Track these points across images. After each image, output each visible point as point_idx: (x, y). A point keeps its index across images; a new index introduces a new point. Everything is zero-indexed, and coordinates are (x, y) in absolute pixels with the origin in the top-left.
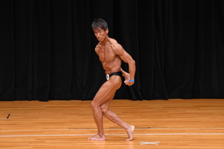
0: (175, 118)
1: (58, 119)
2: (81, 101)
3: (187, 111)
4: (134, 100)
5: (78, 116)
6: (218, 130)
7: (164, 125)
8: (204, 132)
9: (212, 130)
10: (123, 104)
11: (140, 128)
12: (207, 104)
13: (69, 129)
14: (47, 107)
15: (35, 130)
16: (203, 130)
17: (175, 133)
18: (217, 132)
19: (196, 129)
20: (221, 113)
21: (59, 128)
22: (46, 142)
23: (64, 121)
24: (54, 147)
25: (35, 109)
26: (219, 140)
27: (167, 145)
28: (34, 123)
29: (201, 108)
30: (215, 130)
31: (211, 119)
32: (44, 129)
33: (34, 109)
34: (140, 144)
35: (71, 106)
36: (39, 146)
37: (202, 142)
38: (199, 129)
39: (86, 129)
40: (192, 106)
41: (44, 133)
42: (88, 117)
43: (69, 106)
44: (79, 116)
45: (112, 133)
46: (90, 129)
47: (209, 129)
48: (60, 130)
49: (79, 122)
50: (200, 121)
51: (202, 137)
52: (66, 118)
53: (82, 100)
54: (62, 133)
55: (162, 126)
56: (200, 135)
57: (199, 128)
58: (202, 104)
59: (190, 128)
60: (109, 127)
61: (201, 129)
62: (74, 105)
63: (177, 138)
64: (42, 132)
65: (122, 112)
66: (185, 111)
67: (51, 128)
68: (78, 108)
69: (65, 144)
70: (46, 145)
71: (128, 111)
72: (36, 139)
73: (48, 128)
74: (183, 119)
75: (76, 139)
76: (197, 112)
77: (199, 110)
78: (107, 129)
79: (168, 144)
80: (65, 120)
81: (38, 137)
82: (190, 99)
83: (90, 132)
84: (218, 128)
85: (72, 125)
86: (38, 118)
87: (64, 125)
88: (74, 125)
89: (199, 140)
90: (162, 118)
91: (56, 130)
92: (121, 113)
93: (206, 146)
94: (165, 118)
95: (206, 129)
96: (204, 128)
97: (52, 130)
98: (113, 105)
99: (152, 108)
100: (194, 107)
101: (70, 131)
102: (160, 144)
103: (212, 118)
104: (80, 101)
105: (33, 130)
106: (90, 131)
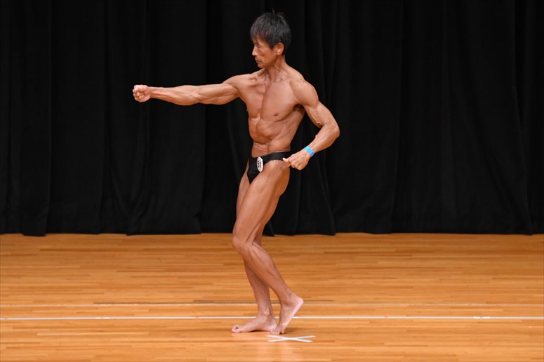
0: (351, 278)
1: (68, 279)
2: (125, 235)
3: (382, 263)
5: (118, 271)
6: (453, 308)
7: (326, 295)
8: (419, 312)
9: (441, 307)
12: (428, 246)
13: (95, 303)
14: (42, 250)
15: (13, 306)
16: (420, 307)
17: (350, 314)
18: (452, 314)
19: (402, 305)
20: (461, 268)
21: (70, 301)
22: (39, 334)
23: (83, 285)
24: (60, 347)
25: (12, 255)
26: (456, 333)
27: (332, 344)
28: (11, 288)
29: (415, 256)
30: (446, 307)
31: (437, 282)
32: (35, 302)
33: (9, 253)
34: (266, 341)
35: (102, 247)
36: (22, 345)
37: (415, 337)
38: (408, 305)
39: (136, 305)
40: (394, 250)
41: (34, 311)
42: (141, 274)
43: (97, 247)
44: (120, 273)
45: (199, 313)
46: (147, 305)
47: (433, 305)
48: (72, 305)
49: (120, 288)
50: (412, 287)
51: (416, 325)
52: (89, 276)
53: (128, 234)
54: (78, 313)
55: (321, 298)
56: (412, 321)
57: (409, 303)
58: (416, 246)
59: (387, 302)
60: (192, 300)
61: (413, 305)
62: (109, 246)
63: (356, 327)
64: (29, 311)
65: (225, 264)
66: (377, 263)
67: (52, 302)
68: (117, 253)
69: (85, 340)
70: (39, 343)
72: (14, 328)
73: (43, 302)
74: (371, 282)
75: (113, 326)
76: (404, 264)
77: (410, 259)
78: (188, 305)
79: (333, 341)
80: (87, 283)
81: (19, 322)
82: (389, 233)
83: (147, 311)
84: (454, 305)
85: (103, 294)
86: (19, 276)
87: (84, 294)
88: (109, 295)
89: (409, 331)
90: (319, 279)
91: (65, 305)
92: (222, 265)
93: (426, 346)
94: (326, 279)
95: (426, 305)
96: (421, 304)
97: (55, 306)
98: (204, 247)
99: (298, 255)
100: (397, 252)
101: (96, 308)
102: (315, 341)
103: (441, 280)
104: (123, 236)
105: (9, 306)
106: (145, 308)
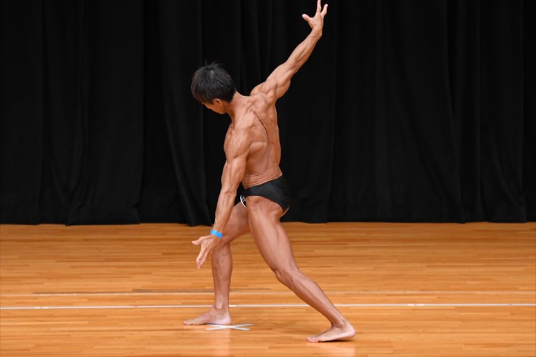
1: (8, 269)
2: (64, 226)
3: (318, 252)
4: (191, 225)
5: (57, 261)
6: (388, 295)
7: (264, 283)
8: (355, 300)
9: (376, 295)
10: (165, 234)
11: (204, 292)
12: (363, 235)
13: (34, 293)
16: (357, 295)
17: (287, 302)
18: (386, 302)
19: (338, 293)
20: (396, 256)
21: (9, 291)
23: (23, 275)
26: (390, 320)
27: (269, 331)
29: (351, 244)
30: (381, 295)
31: (372, 270)
34: (204, 330)
35: (41, 237)
38: (345, 293)
39: (75, 294)
40: (330, 239)
42: (80, 264)
43: (36, 237)
44: (59, 263)
45: (138, 302)
46: (86, 294)
47: (368, 292)
49: (59, 277)
50: (347, 276)
51: (351, 312)
52: (28, 266)
53: (67, 224)
54: (17, 303)
55: (258, 286)
56: (348, 308)
57: (345, 291)
58: (351, 235)
60: (130, 290)
61: (348, 292)
62: (47, 237)
63: (293, 314)
65: (164, 254)
66: (313, 251)
68: (56, 243)
69: (25, 329)
71: (177, 251)
75: (52, 316)
76: (339, 252)
77: (346, 248)
78: (127, 294)
80: (26, 273)
82: (325, 222)
83: (86, 300)
84: (389, 292)
85: (42, 283)
87: (24, 284)
88: (48, 285)
90: (257, 268)
92: (161, 254)
95: (362, 292)
96: (356, 292)
98: (142, 237)
100: (333, 241)
101: (36, 298)
102: (252, 329)
103: (376, 268)
104: (62, 227)
106: (85, 298)
